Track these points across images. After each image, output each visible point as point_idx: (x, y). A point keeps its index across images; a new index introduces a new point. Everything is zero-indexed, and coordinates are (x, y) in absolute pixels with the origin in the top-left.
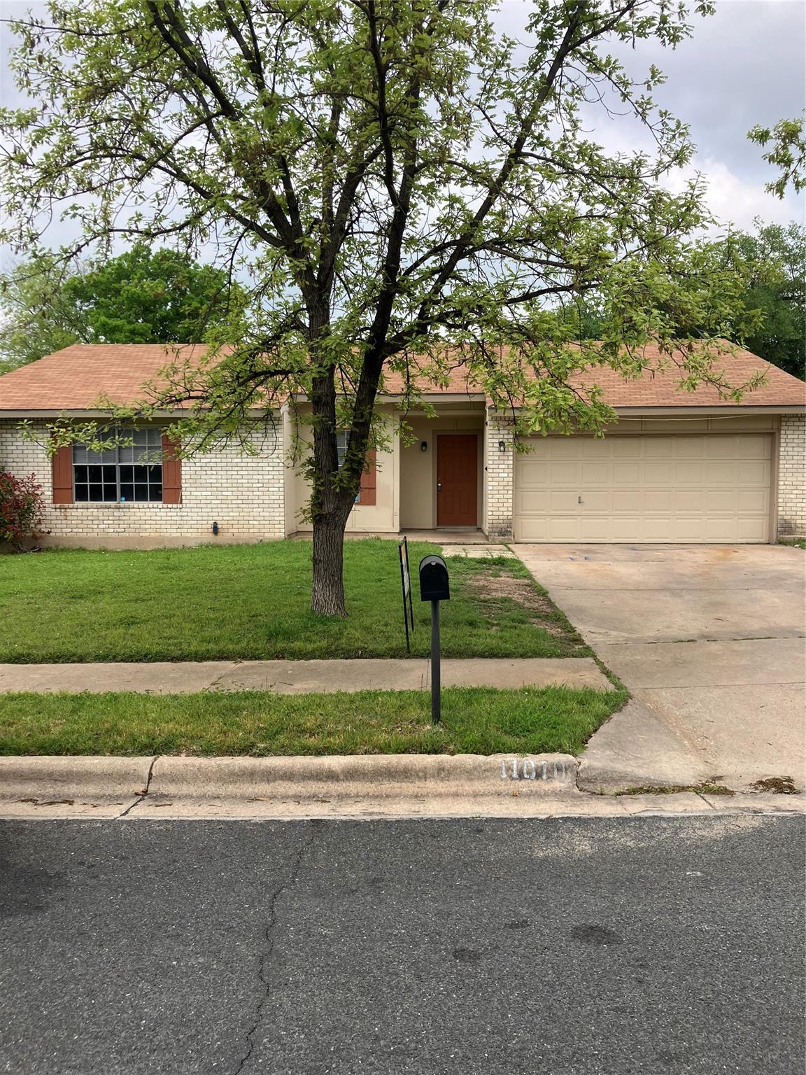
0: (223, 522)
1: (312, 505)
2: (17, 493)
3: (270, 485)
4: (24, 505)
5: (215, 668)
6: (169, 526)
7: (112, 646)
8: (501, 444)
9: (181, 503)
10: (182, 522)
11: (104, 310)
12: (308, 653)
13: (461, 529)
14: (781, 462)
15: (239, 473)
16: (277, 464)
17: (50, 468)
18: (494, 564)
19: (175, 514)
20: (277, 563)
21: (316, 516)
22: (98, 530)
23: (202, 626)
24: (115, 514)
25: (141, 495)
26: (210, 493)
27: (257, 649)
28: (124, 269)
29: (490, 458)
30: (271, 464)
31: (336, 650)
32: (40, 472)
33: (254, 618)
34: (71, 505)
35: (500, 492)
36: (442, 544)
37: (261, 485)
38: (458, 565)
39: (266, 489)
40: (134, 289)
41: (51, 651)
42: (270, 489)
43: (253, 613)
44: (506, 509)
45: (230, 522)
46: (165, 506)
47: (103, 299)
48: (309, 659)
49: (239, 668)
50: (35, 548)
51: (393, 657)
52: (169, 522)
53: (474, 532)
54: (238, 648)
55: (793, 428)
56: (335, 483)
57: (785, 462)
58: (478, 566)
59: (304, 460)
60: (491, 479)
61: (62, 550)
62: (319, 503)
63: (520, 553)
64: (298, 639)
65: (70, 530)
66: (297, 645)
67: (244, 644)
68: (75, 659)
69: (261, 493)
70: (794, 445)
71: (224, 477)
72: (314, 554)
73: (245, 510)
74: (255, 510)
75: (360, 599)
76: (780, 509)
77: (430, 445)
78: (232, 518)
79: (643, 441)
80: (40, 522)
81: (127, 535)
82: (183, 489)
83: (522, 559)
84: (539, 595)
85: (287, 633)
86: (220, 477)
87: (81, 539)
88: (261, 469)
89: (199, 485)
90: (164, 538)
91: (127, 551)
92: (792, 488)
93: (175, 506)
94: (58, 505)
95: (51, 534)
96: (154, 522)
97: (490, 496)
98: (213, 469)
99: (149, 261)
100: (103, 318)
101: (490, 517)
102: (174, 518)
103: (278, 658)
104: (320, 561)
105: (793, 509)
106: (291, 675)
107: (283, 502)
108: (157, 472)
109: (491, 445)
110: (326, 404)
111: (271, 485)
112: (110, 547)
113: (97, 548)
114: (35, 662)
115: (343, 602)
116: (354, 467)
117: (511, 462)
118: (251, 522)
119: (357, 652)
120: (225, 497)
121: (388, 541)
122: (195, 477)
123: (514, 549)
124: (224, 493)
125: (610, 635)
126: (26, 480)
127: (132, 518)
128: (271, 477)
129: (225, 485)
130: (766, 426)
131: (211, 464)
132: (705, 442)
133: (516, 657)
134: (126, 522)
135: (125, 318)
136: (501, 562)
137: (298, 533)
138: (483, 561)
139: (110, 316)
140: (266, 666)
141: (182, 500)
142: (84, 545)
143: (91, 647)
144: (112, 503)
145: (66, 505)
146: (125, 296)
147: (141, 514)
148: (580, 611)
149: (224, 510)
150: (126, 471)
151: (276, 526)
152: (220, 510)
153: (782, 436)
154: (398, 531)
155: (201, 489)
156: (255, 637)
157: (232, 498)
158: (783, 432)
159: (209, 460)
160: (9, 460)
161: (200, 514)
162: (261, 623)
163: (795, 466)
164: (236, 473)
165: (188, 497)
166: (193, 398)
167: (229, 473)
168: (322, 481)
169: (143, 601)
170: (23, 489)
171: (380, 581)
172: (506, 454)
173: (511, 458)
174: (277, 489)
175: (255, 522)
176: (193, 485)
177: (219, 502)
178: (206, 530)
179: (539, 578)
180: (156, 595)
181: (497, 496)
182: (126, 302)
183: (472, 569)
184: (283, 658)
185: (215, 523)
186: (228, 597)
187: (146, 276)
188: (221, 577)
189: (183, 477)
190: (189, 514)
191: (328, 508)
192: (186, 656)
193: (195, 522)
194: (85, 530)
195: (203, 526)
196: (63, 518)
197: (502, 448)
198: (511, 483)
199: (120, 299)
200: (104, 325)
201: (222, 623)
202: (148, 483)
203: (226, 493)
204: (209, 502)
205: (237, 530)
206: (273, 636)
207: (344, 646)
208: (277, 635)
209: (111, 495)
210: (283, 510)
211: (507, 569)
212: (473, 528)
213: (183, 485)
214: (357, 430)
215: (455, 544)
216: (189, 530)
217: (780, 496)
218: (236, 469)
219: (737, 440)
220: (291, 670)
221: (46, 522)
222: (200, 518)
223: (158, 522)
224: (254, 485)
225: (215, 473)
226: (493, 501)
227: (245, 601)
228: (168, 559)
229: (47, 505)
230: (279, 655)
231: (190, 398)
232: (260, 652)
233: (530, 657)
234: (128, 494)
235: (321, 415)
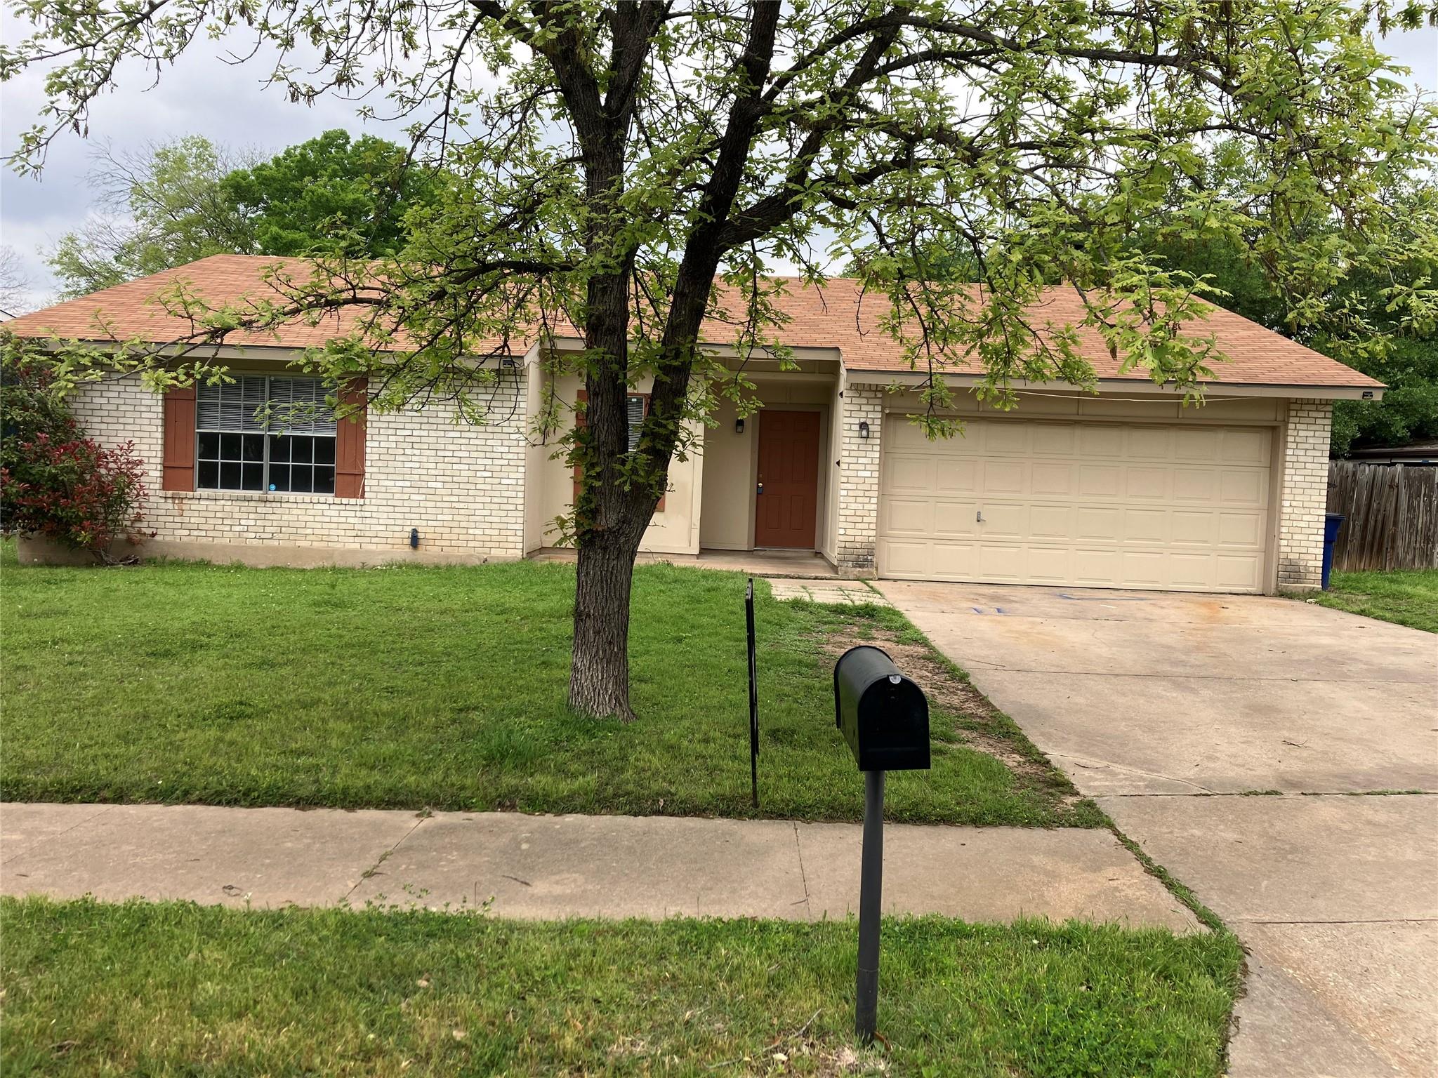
0: (428, 530)
1: (578, 514)
2: (103, 471)
3: (502, 475)
4: (112, 491)
5: (376, 827)
6: (342, 533)
7: (185, 768)
8: (863, 426)
9: (363, 497)
10: (362, 527)
11: (278, 218)
12: (562, 799)
13: (789, 552)
14: (1287, 471)
15: (456, 454)
16: (515, 443)
17: (159, 435)
18: (858, 615)
19: (353, 514)
20: (510, 602)
21: (585, 533)
22: (231, 534)
23: (365, 729)
24: (259, 510)
25: (301, 483)
26: (408, 484)
27: (463, 788)
28: (309, 162)
29: (845, 447)
30: (506, 443)
31: (616, 795)
32: (144, 441)
33: (463, 715)
34: (190, 494)
35: (859, 500)
36: (768, 576)
37: (489, 474)
38: (801, 614)
39: (497, 481)
40: (321, 190)
41: (64, 775)
42: (503, 481)
43: (461, 704)
44: (866, 526)
45: (437, 530)
46: (337, 500)
47: (276, 203)
48: (560, 813)
49: (425, 831)
50: (128, 558)
51: (725, 814)
52: (341, 526)
53: (811, 558)
54: (426, 783)
55: (1308, 420)
56: (623, 475)
57: (1293, 471)
58: (832, 617)
59: (561, 433)
60: (844, 480)
61: (172, 563)
62: (591, 511)
63: (890, 596)
64: (544, 770)
65: (187, 532)
66: (541, 782)
67: (437, 776)
68: (106, 793)
69: (489, 487)
70: (1307, 446)
71: (431, 459)
72: (578, 604)
73: (462, 512)
74: (477, 512)
75: (651, 680)
76: (1283, 543)
77: (748, 425)
78: (440, 524)
79: (1078, 432)
80: (139, 518)
81: (276, 543)
82: (367, 476)
83: (900, 607)
84: (953, 679)
85: (520, 753)
86: (425, 459)
87: (203, 547)
88: (490, 449)
89: (392, 470)
90: (334, 550)
91: (274, 569)
92: (1303, 511)
93: (353, 501)
94: (170, 493)
95: (157, 538)
96: (319, 525)
97: (843, 506)
98: (415, 446)
99: (345, 152)
100: (274, 229)
101: (842, 538)
102: (350, 520)
103: (502, 807)
104: (588, 615)
105: (1303, 543)
106: (527, 854)
107: (521, 501)
108: (326, 448)
109: (847, 427)
110: (611, 331)
111: (505, 475)
112: (248, 562)
113: (227, 563)
114: (27, 798)
115: (625, 690)
116: (659, 446)
117: (877, 455)
118: (471, 531)
119: (656, 801)
120: (432, 491)
121: (685, 569)
122: (386, 457)
123: (881, 591)
124: (430, 485)
125: (1114, 774)
126: (118, 452)
127: (285, 517)
128: (506, 462)
129: (433, 472)
130: (1267, 417)
131: (414, 439)
132: (1172, 436)
133: (963, 824)
134: (275, 523)
135: (306, 230)
136: (869, 612)
137: (542, 550)
138: (839, 610)
139: (285, 227)
140: (480, 829)
141: (364, 492)
142: (207, 557)
143: (145, 769)
144: (255, 494)
145: (183, 494)
146: (308, 199)
147: (299, 512)
148: (1039, 716)
149: (429, 510)
150: (279, 445)
151: (510, 539)
152: (423, 511)
153: (1290, 432)
154: (697, 552)
155: (395, 477)
156: (461, 758)
157: (444, 492)
158: (1291, 426)
159: (409, 433)
160: (95, 420)
161: (391, 515)
162: (474, 728)
163: (1308, 479)
164: (450, 454)
165: (374, 489)
166: (362, 301)
167: (439, 453)
168: (598, 469)
169: (273, 666)
170: (112, 465)
171: (679, 640)
172: (869, 441)
173: (877, 448)
174: (514, 482)
175: (477, 532)
176: (382, 470)
177: (423, 497)
178: (400, 541)
179: (939, 641)
180: (298, 655)
181: (853, 506)
182: (309, 208)
183: (826, 623)
184: (513, 808)
185: (415, 531)
186: (421, 664)
187: (341, 174)
188: (416, 624)
189: (367, 457)
190: (375, 515)
191: (608, 520)
192: (324, 798)
193: (383, 528)
194: (210, 534)
195: (396, 535)
196: (176, 513)
197: (864, 433)
198: (876, 487)
199: (301, 203)
200: (275, 239)
201: (402, 723)
202: (313, 464)
203: (433, 485)
204: (406, 497)
205: (448, 543)
206: (495, 759)
207: (631, 787)
208: (503, 757)
209: (254, 482)
210: (521, 514)
211: (882, 625)
212: (805, 552)
213: (367, 469)
214: (668, 380)
215: (787, 577)
216: (374, 540)
217: (1283, 523)
218: (451, 447)
219: (1221, 436)
220: (527, 840)
221: (147, 518)
222: (392, 522)
223: (325, 526)
224: (479, 474)
225: (417, 452)
226: (848, 512)
227: (449, 675)
228: (333, 587)
229: (151, 493)
230: (504, 802)
231: (355, 300)
232: (468, 793)
233: (991, 824)
234: (280, 480)
235: (601, 350)
